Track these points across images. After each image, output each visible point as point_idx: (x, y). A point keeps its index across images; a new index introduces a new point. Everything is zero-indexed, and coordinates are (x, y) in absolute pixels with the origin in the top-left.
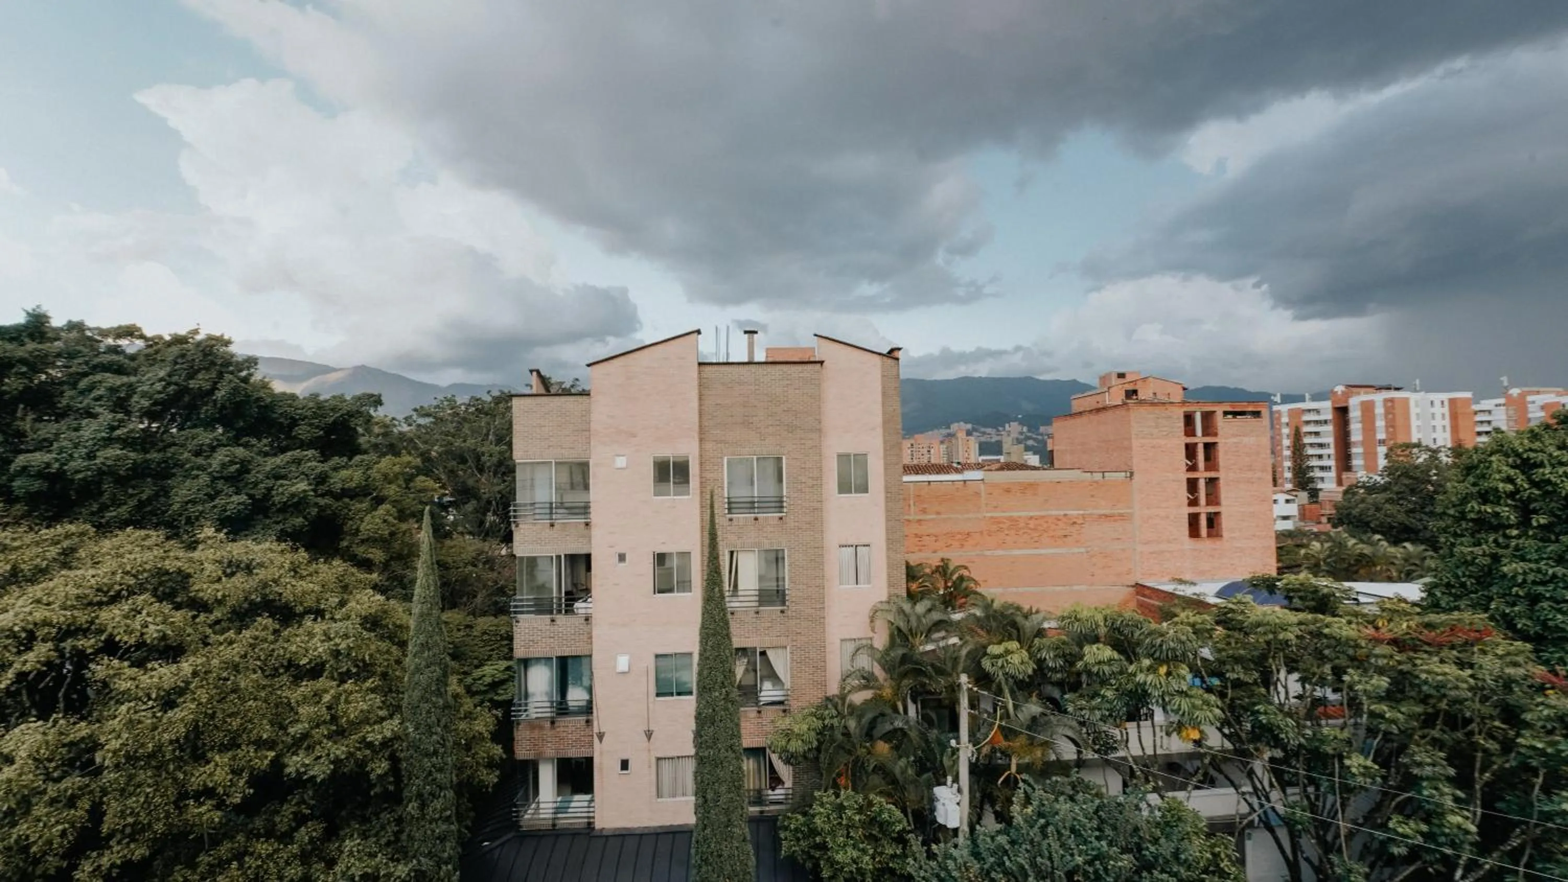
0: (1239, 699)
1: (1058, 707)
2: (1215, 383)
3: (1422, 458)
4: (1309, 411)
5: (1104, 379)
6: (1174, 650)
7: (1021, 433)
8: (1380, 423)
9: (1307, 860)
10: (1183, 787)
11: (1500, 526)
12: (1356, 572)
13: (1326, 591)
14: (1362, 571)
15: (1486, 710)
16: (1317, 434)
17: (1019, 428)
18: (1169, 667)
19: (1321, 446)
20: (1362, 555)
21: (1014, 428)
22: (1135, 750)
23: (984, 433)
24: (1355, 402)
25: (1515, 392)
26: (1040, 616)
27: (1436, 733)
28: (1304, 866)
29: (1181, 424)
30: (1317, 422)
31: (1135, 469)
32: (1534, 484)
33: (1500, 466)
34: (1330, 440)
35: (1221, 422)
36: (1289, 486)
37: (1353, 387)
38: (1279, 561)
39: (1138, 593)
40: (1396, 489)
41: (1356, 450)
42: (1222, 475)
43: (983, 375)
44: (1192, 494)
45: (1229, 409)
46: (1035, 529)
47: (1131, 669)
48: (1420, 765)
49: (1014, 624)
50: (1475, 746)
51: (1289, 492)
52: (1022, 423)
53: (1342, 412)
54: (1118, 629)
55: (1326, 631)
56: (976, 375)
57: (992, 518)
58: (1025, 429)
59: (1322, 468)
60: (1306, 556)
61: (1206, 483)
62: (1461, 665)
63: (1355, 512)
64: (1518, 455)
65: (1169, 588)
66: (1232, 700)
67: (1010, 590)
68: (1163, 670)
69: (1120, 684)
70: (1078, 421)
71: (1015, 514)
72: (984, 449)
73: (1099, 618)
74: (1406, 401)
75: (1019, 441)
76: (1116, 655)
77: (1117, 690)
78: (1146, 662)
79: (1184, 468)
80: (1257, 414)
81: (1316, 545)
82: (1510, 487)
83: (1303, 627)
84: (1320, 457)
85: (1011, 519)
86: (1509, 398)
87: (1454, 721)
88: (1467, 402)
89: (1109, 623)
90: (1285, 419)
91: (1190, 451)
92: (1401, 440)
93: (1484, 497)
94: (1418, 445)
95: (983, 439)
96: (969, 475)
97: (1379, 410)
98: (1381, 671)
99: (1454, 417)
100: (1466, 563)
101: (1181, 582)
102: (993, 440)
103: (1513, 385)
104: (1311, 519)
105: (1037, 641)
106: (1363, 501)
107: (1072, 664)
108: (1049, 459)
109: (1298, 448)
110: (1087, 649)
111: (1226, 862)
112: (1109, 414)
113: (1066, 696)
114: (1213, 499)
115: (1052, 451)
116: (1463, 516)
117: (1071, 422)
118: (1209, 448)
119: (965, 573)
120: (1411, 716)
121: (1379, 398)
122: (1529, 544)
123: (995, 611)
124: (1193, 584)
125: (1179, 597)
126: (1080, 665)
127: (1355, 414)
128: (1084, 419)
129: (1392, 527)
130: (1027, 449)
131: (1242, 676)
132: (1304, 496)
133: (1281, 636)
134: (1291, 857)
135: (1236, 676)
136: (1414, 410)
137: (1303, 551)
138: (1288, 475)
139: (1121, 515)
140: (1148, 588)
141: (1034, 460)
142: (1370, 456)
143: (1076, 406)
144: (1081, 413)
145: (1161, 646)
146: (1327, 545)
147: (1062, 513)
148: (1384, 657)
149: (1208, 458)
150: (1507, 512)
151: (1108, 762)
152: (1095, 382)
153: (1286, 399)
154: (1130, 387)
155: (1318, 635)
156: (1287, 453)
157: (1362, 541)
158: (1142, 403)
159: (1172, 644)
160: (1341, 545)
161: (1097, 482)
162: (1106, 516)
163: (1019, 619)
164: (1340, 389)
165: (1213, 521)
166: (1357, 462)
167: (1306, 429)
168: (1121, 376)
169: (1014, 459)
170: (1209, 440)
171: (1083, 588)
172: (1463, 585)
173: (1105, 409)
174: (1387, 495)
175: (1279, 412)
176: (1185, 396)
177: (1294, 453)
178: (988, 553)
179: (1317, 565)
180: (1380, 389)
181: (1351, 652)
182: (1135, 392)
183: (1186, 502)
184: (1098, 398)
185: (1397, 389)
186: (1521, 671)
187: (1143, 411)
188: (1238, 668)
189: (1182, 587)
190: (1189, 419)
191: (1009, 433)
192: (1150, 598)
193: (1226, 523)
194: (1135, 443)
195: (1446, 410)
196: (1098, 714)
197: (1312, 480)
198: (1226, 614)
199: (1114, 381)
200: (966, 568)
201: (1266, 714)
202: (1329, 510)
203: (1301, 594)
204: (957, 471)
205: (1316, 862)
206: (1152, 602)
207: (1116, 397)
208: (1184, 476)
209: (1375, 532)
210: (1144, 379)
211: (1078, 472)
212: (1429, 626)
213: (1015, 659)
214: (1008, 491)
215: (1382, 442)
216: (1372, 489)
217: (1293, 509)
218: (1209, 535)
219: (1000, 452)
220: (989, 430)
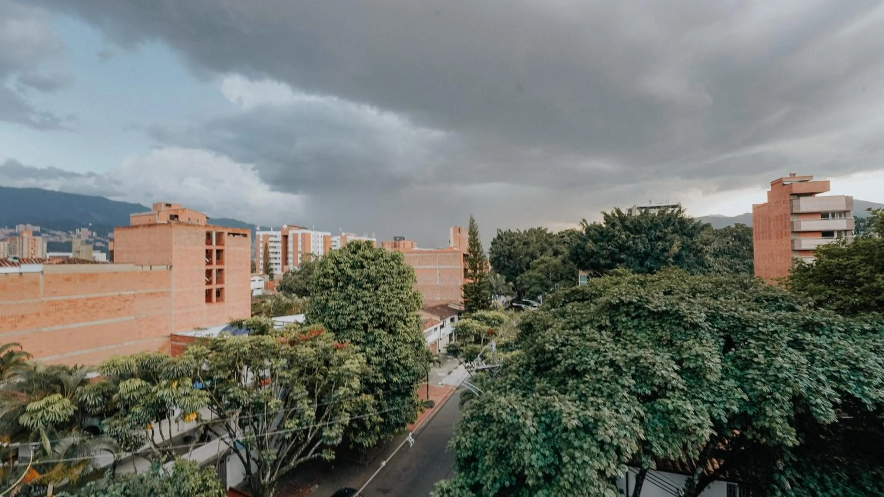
0: (220, 388)
1: (96, 431)
2: (229, 217)
3: (312, 260)
4: (272, 236)
5: (156, 206)
6: (182, 371)
7: (91, 237)
8: (300, 244)
9: (254, 459)
10: (186, 450)
11: (328, 288)
12: (285, 312)
13: (264, 323)
14: (287, 311)
15: (319, 363)
16: (275, 247)
17: (90, 233)
18: (179, 381)
19: (276, 253)
20: (287, 304)
21: (85, 233)
22: (158, 440)
23: (54, 235)
24: (291, 233)
25: (343, 234)
26: (85, 369)
27: (303, 378)
28: (253, 463)
29: (204, 238)
30: (275, 242)
31: (173, 263)
32: (339, 270)
33: (330, 263)
34: (280, 250)
35: (226, 238)
36: (261, 273)
37: (290, 227)
38: (252, 310)
39: (172, 340)
40: (303, 273)
41: (290, 256)
42: (225, 267)
43: (56, 189)
44: (208, 278)
45: (231, 231)
46: (93, 307)
47: (154, 389)
48: (297, 394)
49: (59, 382)
50: (316, 379)
51: (261, 276)
52: (91, 229)
53: (286, 237)
54: (146, 366)
55: (262, 343)
56: (48, 188)
57: (50, 301)
58: (94, 234)
59: (276, 264)
60: (265, 307)
61: (217, 272)
62: (312, 346)
63: (287, 284)
64: (335, 259)
65: (191, 334)
66: (217, 390)
67: (67, 355)
68: (175, 384)
69: (146, 401)
70: (135, 231)
71: (74, 297)
72: (51, 247)
73: (133, 361)
74: (309, 235)
75: (88, 242)
76: (144, 383)
77: (144, 405)
78: (164, 382)
79: (205, 263)
80: (245, 235)
81: (269, 301)
82: (332, 271)
83: (252, 343)
84: (276, 258)
85: (70, 301)
86: (342, 237)
87: (310, 371)
88: (329, 237)
89: (140, 363)
90: (261, 239)
91: (208, 253)
92: (307, 251)
93: (325, 276)
94: (312, 254)
95: (52, 239)
96: (25, 268)
97: (300, 238)
98: (283, 357)
99: (325, 243)
100: (318, 303)
101: (199, 329)
102: (63, 241)
103: (343, 231)
104: (270, 288)
105: (79, 389)
106: (291, 279)
107: (109, 398)
108: (111, 257)
109: (266, 254)
110: (121, 385)
111: (211, 481)
112: (158, 229)
113: (103, 422)
114: (220, 280)
115: (112, 252)
116: (318, 284)
117: (128, 232)
118: (219, 252)
119: (16, 349)
120: (294, 375)
121: (300, 232)
122: (337, 293)
123: (40, 374)
124: (206, 329)
125: (198, 338)
126: (115, 397)
127: (290, 239)
128: (140, 230)
129: (300, 290)
130: (95, 248)
131: (222, 376)
132: (267, 277)
133: (241, 350)
134: (246, 460)
135: (218, 376)
136: (312, 239)
137: (263, 305)
138: (261, 267)
139: (162, 293)
140: (179, 336)
141: (102, 257)
142: (295, 258)
143: (134, 221)
144: (137, 227)
145: (173, 370)
146: (274, 301)
147: (117, 294)
148: (285, 350)
149: (218, 258)
150: (331, 282)
151: (137, 455)
152: (151, 207)
153: (263, 229)
154: (174, 213)
155: (260, 345)
156: (261, 256)
157: (288, 298)
158: (180, 223)
159: (180, 368)
160: (279, 300)
161: (146, 272)
162: (151, 294)
163: (64, 376)
164: (285, 226)
165: (219, 293)
166: (290, 261)
167: (271, 245)
168: (168, 205)
169: (83, 256)
170: (220, 248)
171: (132, 343)
172: (317, 313)
173: (155, 225)
174: (300, 276)
175: (259, 236)
176: (208, 222)
177: (264, 256)
178: (45, 329)
179: (269, 311)
180: (300, 228)
181: (272, 351)
182: (177, 216)
183: (205, 282)
184: (151, 218)
185: (306, 229)
186: (330, 344)
187: (181, 228)
188: (220, 372)
189: (199, 332)
190: (209, 235)
191: (79, 237)
192: (180, 341)
193: (226, 293)
194: (175, 248)
195: (322, 240)
196: (128, 426)
197: (271, 269)
198: (215, 344)
199: (163, 207)
200: (18, 344)
201: (234, 391)
202: (277, 284)
203: (254, 326)
204: (13, 264)
205: (257, 458)
206: (179, 344)
207: (163, 218)
208: (204, 268)
209: (294, 293)
210: (183, 210)
211: (132, 265)
212: (304, 332)
213: (57, 408)
214: (68, 280)
215: (300, 252)
216: (294, 274)
217: (262, 284)
218: (217, 301)
219: (70, 251)
220: (59, 233)
